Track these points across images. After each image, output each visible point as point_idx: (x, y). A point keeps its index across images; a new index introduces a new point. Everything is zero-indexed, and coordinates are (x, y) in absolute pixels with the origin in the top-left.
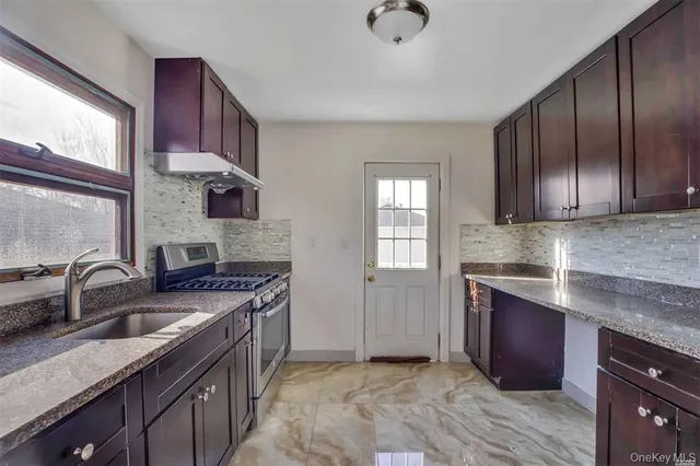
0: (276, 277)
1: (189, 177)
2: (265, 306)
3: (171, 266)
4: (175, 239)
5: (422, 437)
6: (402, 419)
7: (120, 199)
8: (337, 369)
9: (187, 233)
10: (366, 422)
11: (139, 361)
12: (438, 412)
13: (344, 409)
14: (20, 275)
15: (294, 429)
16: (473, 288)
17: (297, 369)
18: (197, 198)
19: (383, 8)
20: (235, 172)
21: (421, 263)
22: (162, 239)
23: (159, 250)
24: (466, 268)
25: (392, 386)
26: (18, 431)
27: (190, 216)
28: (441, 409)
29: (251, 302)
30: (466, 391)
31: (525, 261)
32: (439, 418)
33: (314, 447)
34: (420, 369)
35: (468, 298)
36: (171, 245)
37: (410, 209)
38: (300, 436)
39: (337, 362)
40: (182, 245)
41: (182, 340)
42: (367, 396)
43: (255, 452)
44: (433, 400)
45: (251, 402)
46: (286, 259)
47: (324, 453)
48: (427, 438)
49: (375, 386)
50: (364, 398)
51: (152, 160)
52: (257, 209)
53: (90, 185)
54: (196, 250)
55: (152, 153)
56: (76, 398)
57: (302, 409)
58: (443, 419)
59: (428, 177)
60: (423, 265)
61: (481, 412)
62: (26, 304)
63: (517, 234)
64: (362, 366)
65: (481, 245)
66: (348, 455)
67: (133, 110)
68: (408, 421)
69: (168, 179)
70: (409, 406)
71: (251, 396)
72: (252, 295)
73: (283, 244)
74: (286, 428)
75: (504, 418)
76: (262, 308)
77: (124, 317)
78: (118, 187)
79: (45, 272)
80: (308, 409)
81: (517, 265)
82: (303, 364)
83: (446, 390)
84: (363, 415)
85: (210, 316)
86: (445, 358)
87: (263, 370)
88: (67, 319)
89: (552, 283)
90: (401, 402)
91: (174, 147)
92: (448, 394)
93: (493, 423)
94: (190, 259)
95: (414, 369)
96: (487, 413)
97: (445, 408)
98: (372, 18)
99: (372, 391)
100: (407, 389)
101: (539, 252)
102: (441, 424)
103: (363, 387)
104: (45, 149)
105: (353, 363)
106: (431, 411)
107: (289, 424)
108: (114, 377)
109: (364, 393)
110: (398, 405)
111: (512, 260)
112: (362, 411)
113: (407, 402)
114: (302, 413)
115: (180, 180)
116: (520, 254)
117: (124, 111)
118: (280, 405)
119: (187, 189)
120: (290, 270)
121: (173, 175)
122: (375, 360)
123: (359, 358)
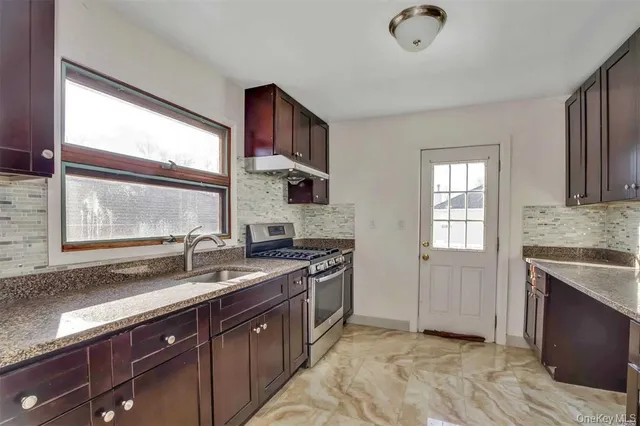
0: (337, 251)
1: (269, 173)
2: (319, 273)
3: (255, 239)
4: (261, 220)
5: (449, 404)
6: (435, 386)
7: (222, 192)
8: (390, 335)
9: (270, 215)
10: (400, 381)
11: (205, 295)
12: (474, 386)
13: (385, 367)
14: (161, 241)
15: (340, 374)
16: (533, 271)
17: (356, 331)
18: (279, 188)
19: (401, 17)
20: (297, 168)
21: (477, 243)
22: (251, 220)
23: (248, 227)
24: (527, 251)
25: (437, 357)
26: (135, 317)
27: (273, 203)
28: (479, 385)
29: (306, 268)
30: (514, 375)
31: (605, 246)
32: (473, 393)
33: (351, 390)
34: (472, 347)
35: (528, 283)
36: (257, 225)
37: (466, 192)
38: (342, 381)
39: (393, 330)
40: (263, 224)
41: (239, 288)
42: (411, 361)
43: (306, 384)
44: (473, 375)
45: (306, 346)
46: (349, 237)
47: (357, 396)
48: (453, 405)
49: (421, 354)
50: (407, 363)
51: (243, 164)
52: (327, 196)
53: (201, 184)
54: (275, 229)
55: (244, 159)
56: (164, 308)
57: (350, 361)
58: (477, 394)
59: (486, 159)
60: (480, 246)
61: (523, 397)
62: (163, 259)
63: (596, 216)
64: (415, 336)
65: (547, 228)
66: (375, 402)
67: (229, 129)
68: (440, 388)
69: (256, 176)
70: (446, 376)
71: (305, 341)
72: (306, 264)
73: (349, 224)
74: (333, 372)
75: (548, 407)
76: (316, 275)
77: (218, 272)
78: (220, 185)
79: (173, 240)
80: (355, 362)
81: (594, 250)
82: (362, 327)
83: (491, 369)
84: (400, 376)
85: (265, 274)
86: (501, 341)
87: (317, 324)
88: (185, 269)
89: (634, 272)
90: (440, 371)
91: (259, 151)
92: (492, 373)
93: (531, 408)
94: (270, 235)
95: (465, 347)
96: (529, 398)
97: (483, 385)
98: (393, 27)
99: (416, 358)
100: (451, 362)
101: (621, 236)
102: (473, 398)
103: (409, 353)
104: (173, 164)
105: (408, 332)
106: (467, 384)
107: (337, 370)
108: (188, 301)
109: (410, 358)
110: (436, 374)
111: (589, 244)
112: (400, 372)
113: (446, 372)
114: (350, 364)
115: (264, 177)
116: (600, 239)
117: (224, 131)
118: (334, 355)
119: (270, 183)
120: (353, 247)
121: (258, 173)
122: (427, 332)
123: (413, 329)
